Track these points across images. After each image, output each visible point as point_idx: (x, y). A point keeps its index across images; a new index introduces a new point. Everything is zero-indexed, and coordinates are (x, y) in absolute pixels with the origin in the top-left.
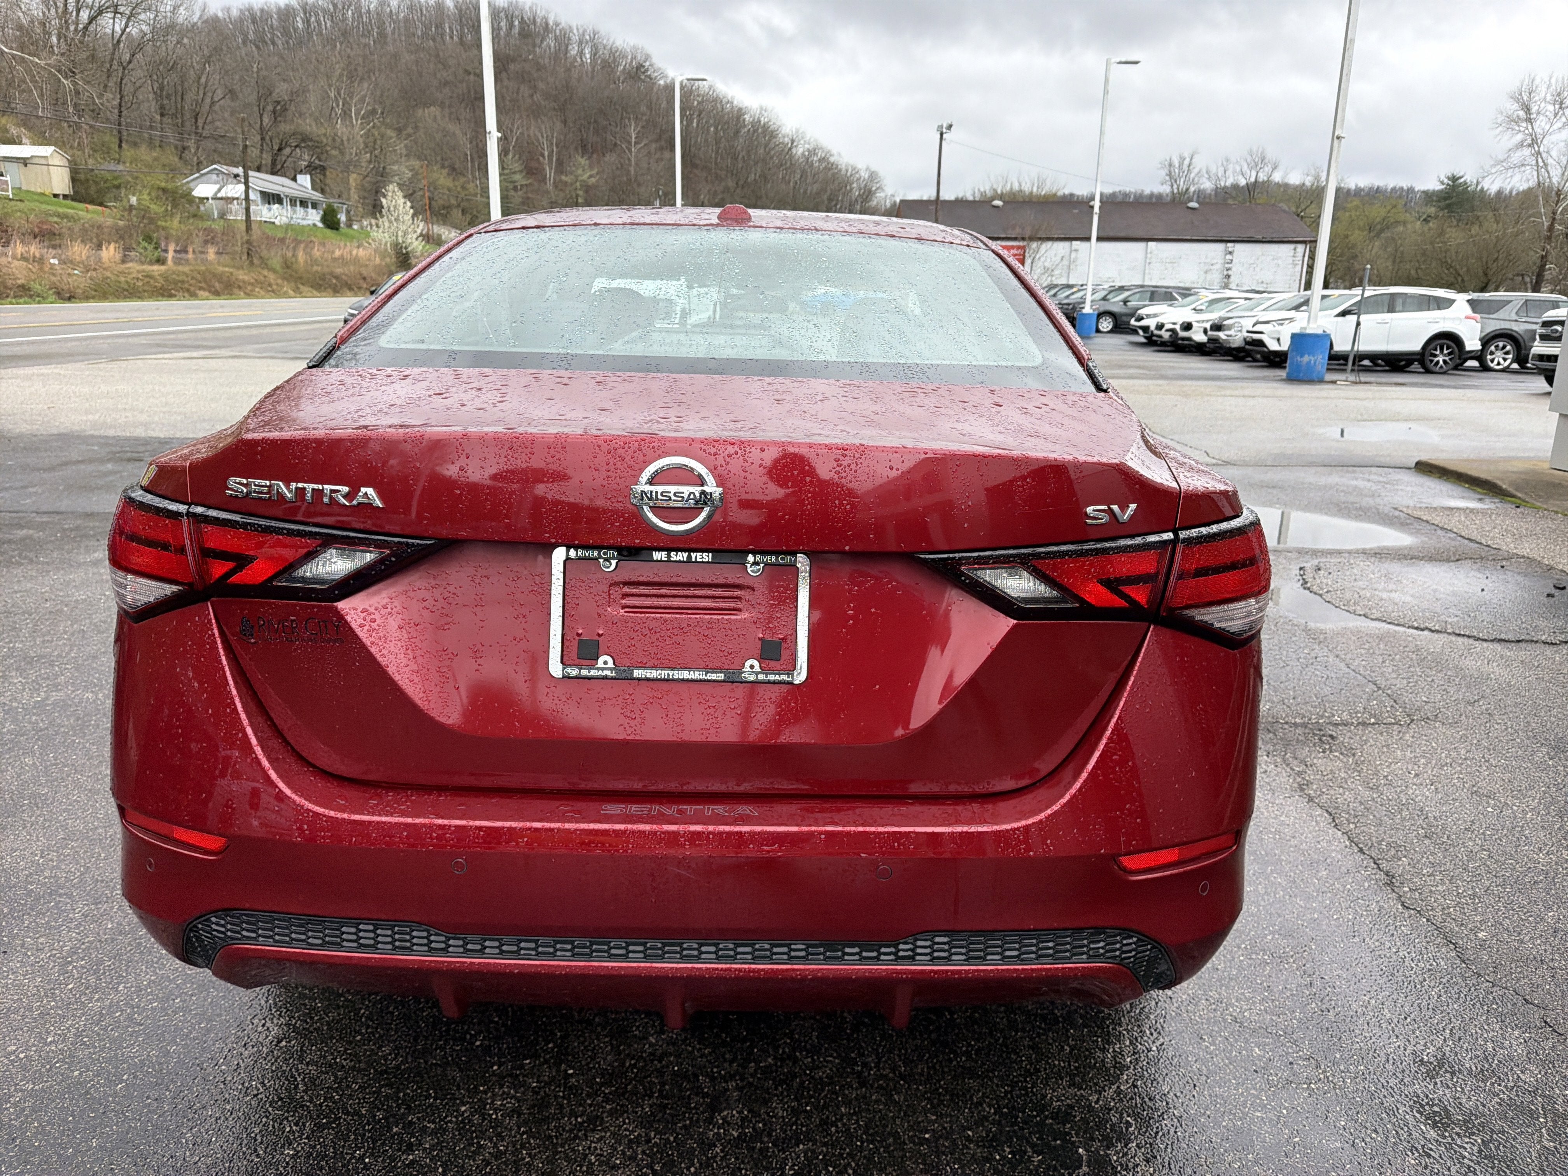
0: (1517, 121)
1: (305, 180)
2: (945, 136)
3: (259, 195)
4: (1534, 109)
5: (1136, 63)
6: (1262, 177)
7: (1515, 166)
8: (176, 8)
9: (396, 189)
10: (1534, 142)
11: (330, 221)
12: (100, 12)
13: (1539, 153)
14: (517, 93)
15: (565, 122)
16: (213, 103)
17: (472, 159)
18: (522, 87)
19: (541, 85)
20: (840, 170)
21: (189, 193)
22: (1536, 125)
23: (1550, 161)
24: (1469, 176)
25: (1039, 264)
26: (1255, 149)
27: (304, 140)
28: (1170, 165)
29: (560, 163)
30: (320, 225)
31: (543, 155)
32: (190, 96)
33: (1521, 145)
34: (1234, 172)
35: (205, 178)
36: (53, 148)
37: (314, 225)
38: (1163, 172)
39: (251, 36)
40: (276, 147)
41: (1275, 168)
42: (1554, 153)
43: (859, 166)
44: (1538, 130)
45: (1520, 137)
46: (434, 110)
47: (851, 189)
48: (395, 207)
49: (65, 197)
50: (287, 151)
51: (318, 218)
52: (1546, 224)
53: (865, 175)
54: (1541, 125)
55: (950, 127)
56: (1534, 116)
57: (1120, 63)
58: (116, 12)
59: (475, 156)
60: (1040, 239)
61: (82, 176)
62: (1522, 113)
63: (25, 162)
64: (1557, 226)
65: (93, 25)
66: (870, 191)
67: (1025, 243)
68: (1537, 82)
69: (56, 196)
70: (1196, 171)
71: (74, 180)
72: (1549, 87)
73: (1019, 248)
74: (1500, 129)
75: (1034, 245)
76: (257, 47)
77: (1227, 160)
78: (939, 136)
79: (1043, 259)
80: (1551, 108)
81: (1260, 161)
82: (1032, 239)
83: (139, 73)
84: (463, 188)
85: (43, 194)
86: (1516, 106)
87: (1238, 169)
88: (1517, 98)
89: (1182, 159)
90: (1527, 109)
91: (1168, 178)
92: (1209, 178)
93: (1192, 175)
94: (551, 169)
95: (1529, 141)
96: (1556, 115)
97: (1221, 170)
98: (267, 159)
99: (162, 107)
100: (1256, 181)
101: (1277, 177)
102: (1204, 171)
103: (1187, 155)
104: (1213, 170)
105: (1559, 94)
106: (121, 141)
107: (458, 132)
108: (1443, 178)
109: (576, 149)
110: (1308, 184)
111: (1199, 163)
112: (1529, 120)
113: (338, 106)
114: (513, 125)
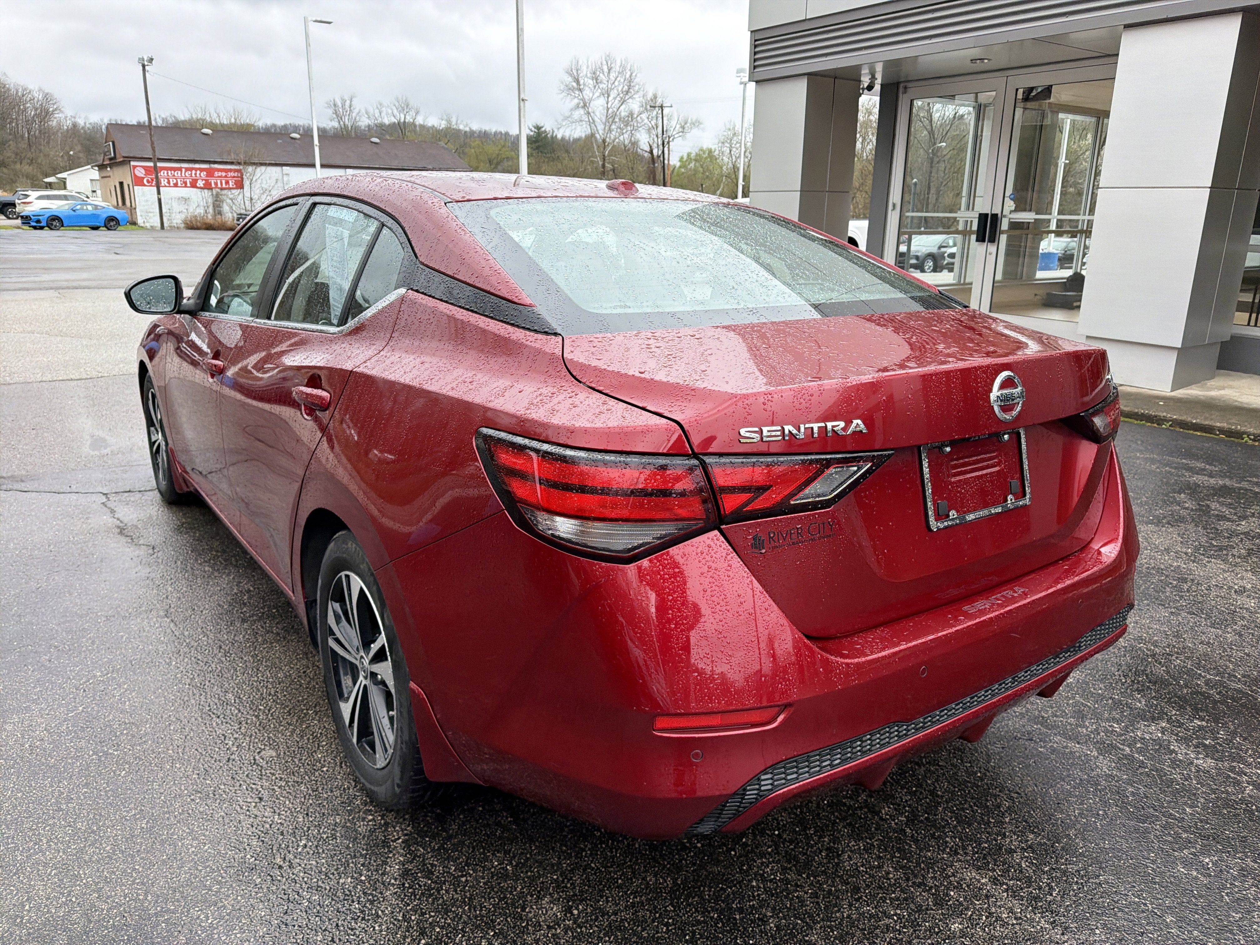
0: (572, 89)
2: (147, 68)
4: (582, 82)
5: (330, 23)
6: (409, 119)
7: (576, 121)
10: (585, 106)
13: (588, 113)
20: (9, 90)
22: (584, 93)
23: (596, 119)
24: (548, 127)
25: (257, 186)
26: (400, 98)
28: (335, 105)
33: (577, 106)
34: (387, 114)
38: (330, 111)
41: (417, 113)
42: (598, 114)
43: (31, 87)
44: (586, 97)
45: (576, 101)
47: (25, 109)
52: (601, 163)
53: (38, 96)
54: (587, 93)
55: (151, 60)
56: (582, 87)
57: (316, 21)
60: (254, 164)
62: (575, 84)
64: (607, 165)
66: (47, 112)
67: (241, 167)
68: (580, 63)
70: (356, 111)
72: (588, 67)
73: (235, 171)
74: (564, 94)
75: (250, 169)
77: (381, 105)
78: (141, 68)
79: (259, 181)
80: (591, 82)
81: (405, 107)
82: (247, 164)
86: (570, 79)
87: (390, 111)
88: (570, 73)
89: (344, 102)
90: (578, 82)
91: (335, 116)
92: (369, 118)
93: (354, 115)
95: (582, 104)
96: (595, 87)
97: (377, 112)
100: (405, 122)
101: (420, 120)
102: (363, 111)
103: (346, 98)
104: (371, 111)
105: (594, 73)
108: (531, 127)
110: (443, 126)
111: (358, 105)
112: (580, 90)
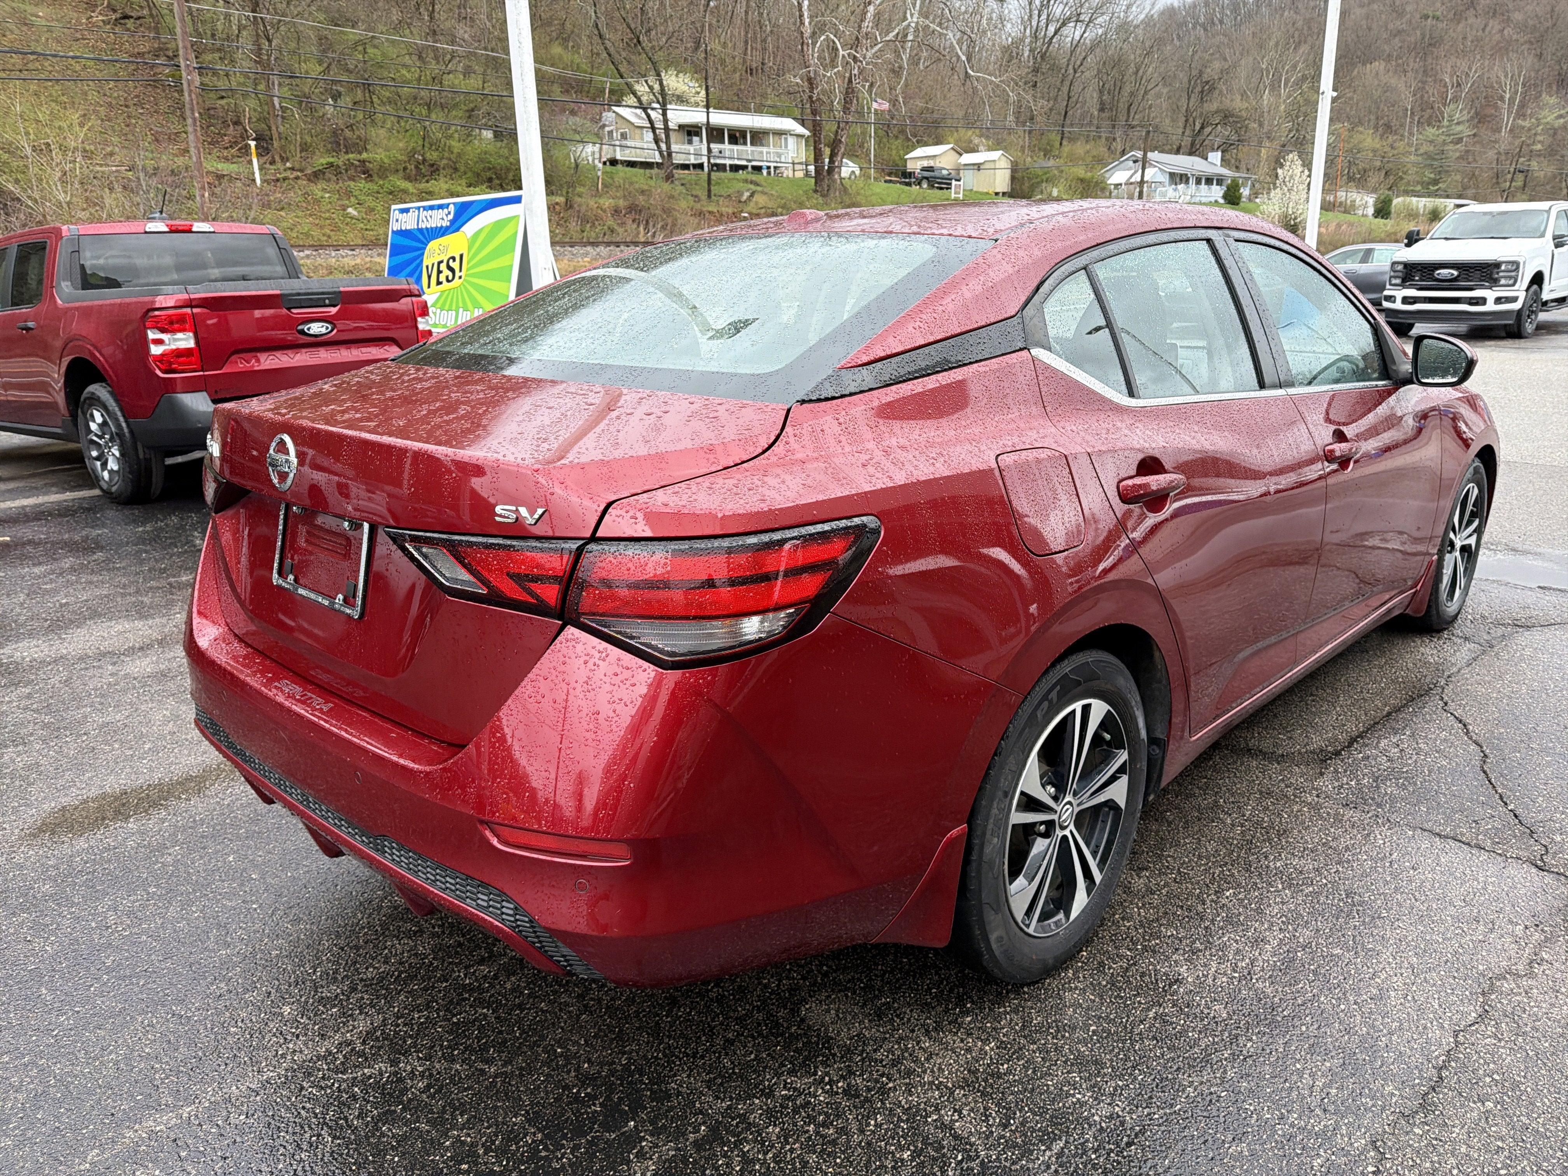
1: (1215, 157)
3: (1168, 176)
8: (1129, 6)
9: (1296, 158)
11: (1232, 198)
12: (1064, 24)
14: (1484, 30)
15: (1540, 56)
16: (1146, 93)
17: (1412, 113)
18: (1491, 22)
19: (1517, 16)
21: (1103, 181)
27: (1227, 117)
29: (1522, 106)
30: (1221, 201)
31: (1502, 99)
32: (1127, 89)
35: (1122, 165)
36: (1001, 152)
37: (1216, 201)
39: (1202, 19)
40: (1197, 127)
46: (1379, 66)
48: (1291, 177)
49: (1004, 194)
50: (1208, 130)
51: (1221, 193)
58: (1077, 21)
59: (1417, 109)
61: (1019, 175)
63: (978, 167)
65: (1057, 37)
69: (997, 194)
71: (1013, 178)
76: (1205, 30)
83: (1087, 74)
84: (1392, 147)
85: (987, 193)
94: (1509, 113)
98: (1187, 141)
99: (1102, 103)
106: (1062, 139)
107: (1401, 86)
109: (1550, 85)
113: (1268, 76)
114: (1470, 68)
